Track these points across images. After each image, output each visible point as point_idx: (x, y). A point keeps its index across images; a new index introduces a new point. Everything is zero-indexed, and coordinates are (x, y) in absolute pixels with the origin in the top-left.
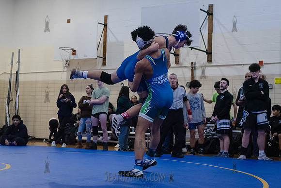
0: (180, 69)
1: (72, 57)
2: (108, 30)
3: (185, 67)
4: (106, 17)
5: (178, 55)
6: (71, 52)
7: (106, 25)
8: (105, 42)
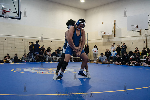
0: (142, 37)
1: (104, 35)
2: (116, 25)
3: (143, 36)
4: (115, 21)
5: (141, 32)
6: (104, 33)
7: (115, 23)
8: (115, 29)
